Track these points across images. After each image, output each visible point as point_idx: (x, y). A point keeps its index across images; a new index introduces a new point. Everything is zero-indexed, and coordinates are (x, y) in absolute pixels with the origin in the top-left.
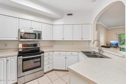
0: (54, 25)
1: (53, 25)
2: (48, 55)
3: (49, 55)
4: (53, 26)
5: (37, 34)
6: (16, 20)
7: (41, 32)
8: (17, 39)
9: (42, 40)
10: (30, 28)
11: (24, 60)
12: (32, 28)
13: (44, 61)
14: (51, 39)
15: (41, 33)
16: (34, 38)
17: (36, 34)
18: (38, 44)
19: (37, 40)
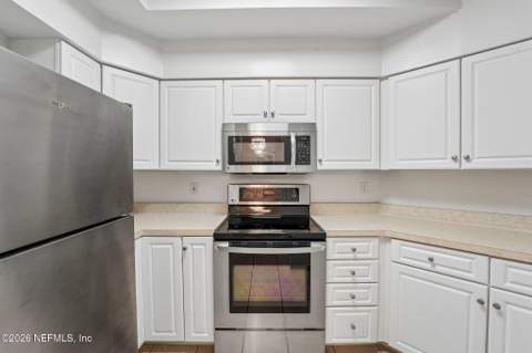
0: (387, 78)
1: (381, 79)
2: (351, 256)
3: (358, 256)
4: (384, 83)
5: (293, 140)
6: (213, 89)
7: (314, 125)
8: (219, 168)
9: (319, 167)
10: (265, 115)
11: (236, 260)
12: (273, 114)
13: (324, 283)
14: (372, 165)
15: (315, 131)
16: (283, 160)
17: (289, 137)
18: (300, 187)
19: (293, 168)
